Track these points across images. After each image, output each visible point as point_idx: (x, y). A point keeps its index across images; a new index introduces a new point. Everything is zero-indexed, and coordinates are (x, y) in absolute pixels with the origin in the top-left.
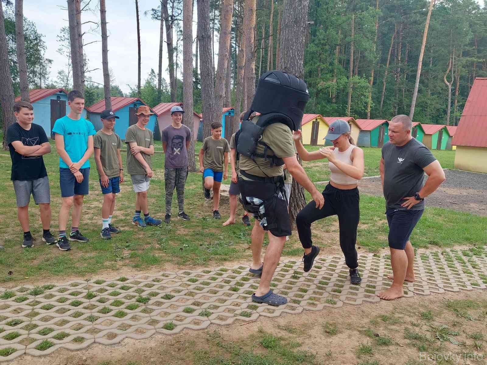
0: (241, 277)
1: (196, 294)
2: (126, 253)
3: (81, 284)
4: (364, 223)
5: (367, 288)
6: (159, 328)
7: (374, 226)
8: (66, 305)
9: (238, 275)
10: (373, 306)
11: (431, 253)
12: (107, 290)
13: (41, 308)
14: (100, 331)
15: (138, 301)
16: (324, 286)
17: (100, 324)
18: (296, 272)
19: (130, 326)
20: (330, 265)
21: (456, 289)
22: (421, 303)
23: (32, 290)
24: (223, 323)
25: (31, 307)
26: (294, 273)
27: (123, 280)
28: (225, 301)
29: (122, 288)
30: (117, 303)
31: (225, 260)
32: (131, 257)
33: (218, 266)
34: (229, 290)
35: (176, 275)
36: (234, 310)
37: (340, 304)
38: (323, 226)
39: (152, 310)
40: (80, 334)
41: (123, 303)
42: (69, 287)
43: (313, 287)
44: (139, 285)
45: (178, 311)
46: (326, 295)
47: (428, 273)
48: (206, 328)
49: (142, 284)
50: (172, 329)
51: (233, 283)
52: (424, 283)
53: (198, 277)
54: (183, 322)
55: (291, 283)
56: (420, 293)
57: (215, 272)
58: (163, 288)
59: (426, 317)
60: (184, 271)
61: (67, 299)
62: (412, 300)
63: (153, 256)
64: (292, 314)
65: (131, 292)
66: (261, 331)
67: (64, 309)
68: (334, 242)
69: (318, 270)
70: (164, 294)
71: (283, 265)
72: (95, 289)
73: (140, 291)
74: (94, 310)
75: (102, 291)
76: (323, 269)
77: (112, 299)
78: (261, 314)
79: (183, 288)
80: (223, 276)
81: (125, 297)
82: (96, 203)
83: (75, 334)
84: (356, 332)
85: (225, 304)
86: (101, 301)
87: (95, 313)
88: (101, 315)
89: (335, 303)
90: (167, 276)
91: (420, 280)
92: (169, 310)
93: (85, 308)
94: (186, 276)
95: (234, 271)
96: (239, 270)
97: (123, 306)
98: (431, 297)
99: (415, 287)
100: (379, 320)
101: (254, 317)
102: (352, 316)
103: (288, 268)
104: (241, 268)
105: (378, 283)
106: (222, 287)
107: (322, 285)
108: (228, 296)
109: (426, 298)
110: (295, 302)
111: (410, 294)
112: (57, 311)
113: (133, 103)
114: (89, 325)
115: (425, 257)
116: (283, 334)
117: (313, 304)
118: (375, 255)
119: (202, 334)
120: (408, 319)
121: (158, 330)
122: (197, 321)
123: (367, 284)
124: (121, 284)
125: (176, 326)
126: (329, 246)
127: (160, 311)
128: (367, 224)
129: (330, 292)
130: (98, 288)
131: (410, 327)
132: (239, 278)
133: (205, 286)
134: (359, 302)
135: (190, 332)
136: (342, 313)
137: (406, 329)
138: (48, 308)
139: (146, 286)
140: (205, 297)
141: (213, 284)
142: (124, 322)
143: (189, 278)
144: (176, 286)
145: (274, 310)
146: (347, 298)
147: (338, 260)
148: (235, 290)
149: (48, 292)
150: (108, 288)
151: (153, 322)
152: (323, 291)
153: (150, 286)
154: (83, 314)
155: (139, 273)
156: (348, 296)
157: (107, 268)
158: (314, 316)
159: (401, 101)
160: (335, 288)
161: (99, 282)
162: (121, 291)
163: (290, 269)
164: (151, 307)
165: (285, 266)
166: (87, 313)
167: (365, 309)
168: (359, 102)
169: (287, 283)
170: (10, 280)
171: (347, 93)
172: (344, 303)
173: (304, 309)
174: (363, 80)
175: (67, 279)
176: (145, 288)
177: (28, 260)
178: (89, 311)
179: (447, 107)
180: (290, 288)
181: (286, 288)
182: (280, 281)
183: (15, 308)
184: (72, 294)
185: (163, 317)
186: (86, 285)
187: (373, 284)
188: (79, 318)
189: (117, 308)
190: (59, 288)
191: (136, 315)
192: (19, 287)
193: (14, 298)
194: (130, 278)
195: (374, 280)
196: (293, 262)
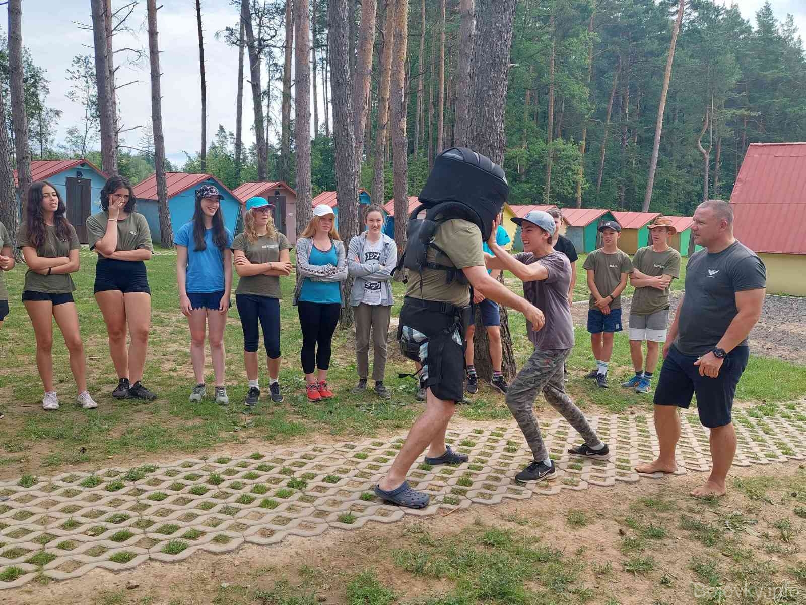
1: (372, 474)
2: (247, 420)
3: (196, 464)
5: (619, 463)
6: (332, 522)
8: (184, 493)
10: (631, 487)
12: (238, 472)
13: (149, 498)
14: (249, 526)
15: (290, 485)
17: (245, 517)
18: (509, 443)
19: (290, 519)
20: (558, 432)
21: (746, 462)
23: (128, 474)
24: (422, 513)
25: (134, 498)
27: (258, 457)
29: (260, 468)
30: (260, 489)
31: (400, 427)
32: (256, 426)
33: (392, 436)
34: (417, 468)
35: (334, 450)
37: (583, 485)
39: (313, 499)
40: (221, 530)
41: (269, 489)
42: (180, 469)
44: (284, 464)
45: (351, 498)
47: (701, 441)
48: (400, 521)
49: (286, 463)
50: (351, 523)
53: (366, 451)
54: (365, 513)
55: (506, 458)
56: (695, 468)
57: (390, 445)
58: (320, 467)
60: (344, 443)
61: (183, 486)
62: (684, 478)
63: (290, 422)
64: (518, 500)
65: (274, 473)
66: (478, 524)
67: (183, 499)
70: (326, 476)
71: (488, 433)
72: (220, 471)
73: (284, 472)
74: (228, 500)
75: (230, 472)
77: (250, 484)
78: (474, 500)
79: (350, 467)
81: (269, 481)
82: (175, 345)
83: (212, 532)
84: (611, 522)
86: (235, 487)
87: (231, 502)
88: (240, 505)
89: (577, 485)
90: (321, 451)
91: (692, 451)
92: (338, 498)
93: (214, 497)
94: (348, 450)
97: (268, 494)
99: (687, 461)
100: (642, 505)
101: (465, 504)
102: (604, 502)
103: (495, 437)
105: (632, 457)
108: (418, 477)
111: (681, 471)
112: (174, 502)
114: (228, 521)
116: (510, 526)
117: (547, 486)
118: (620, 418)
119: (396, 529)
120: (684, 505)
121: (332, 524)
122: (383, 511)
123: (617, 457)
124: (256, 463)
125: (356, 518)
127: (326, 498)
129: (568, 470)
130: (225, 469)
131: (689, 515)
133: (382, 464)
134: (610, 481)
135: (378, 526)
136: (589, 497)
137: (683, 518)
138: (159, 498)
139: (293, 464)
142: (280, 514)
143: (355, 453)
144: (340, 463)
145: (491, 495)
146: (592, 477)
149: (150, 476)
150: (238, 469)
151: (321, 514)
153: (302, 465)
154: (215, 505)
155: (276, 447)
156: (593, 474)
157: (226, 441)
158: (548, 502)
159: (630, 179)
160: (572, 463)
161: (222, 461)
162: (259, 472)
163: (500, 438)
164: (311, 493)
165: (492, 434)
166: (220, 504)
167: (619, 491)
168: (564, 181)
169: (500, 458)
170: (86, 460)
171: (545, 166)
172: (589, 484)
173: (534, 493)
174: (570, 145)
175: (172, 457)
176: (293, 468)
177: (102, 431)
178: (222, 501)
179: (703, 188)
180: (506, 465)
181: (500, 464)
182: (490, 455)
183: (110, 499)
184: (188, 478)
185: (332, 506)
186: (204, 465)
187: (626, 458)
188: (211, 511)
189: (260, 495)
190: (165, 470)
191: (293, 505)
192: (104, 470)
193: (103, 485)
194: (265, 454)
195: (626, 452)
196: (502, 429)
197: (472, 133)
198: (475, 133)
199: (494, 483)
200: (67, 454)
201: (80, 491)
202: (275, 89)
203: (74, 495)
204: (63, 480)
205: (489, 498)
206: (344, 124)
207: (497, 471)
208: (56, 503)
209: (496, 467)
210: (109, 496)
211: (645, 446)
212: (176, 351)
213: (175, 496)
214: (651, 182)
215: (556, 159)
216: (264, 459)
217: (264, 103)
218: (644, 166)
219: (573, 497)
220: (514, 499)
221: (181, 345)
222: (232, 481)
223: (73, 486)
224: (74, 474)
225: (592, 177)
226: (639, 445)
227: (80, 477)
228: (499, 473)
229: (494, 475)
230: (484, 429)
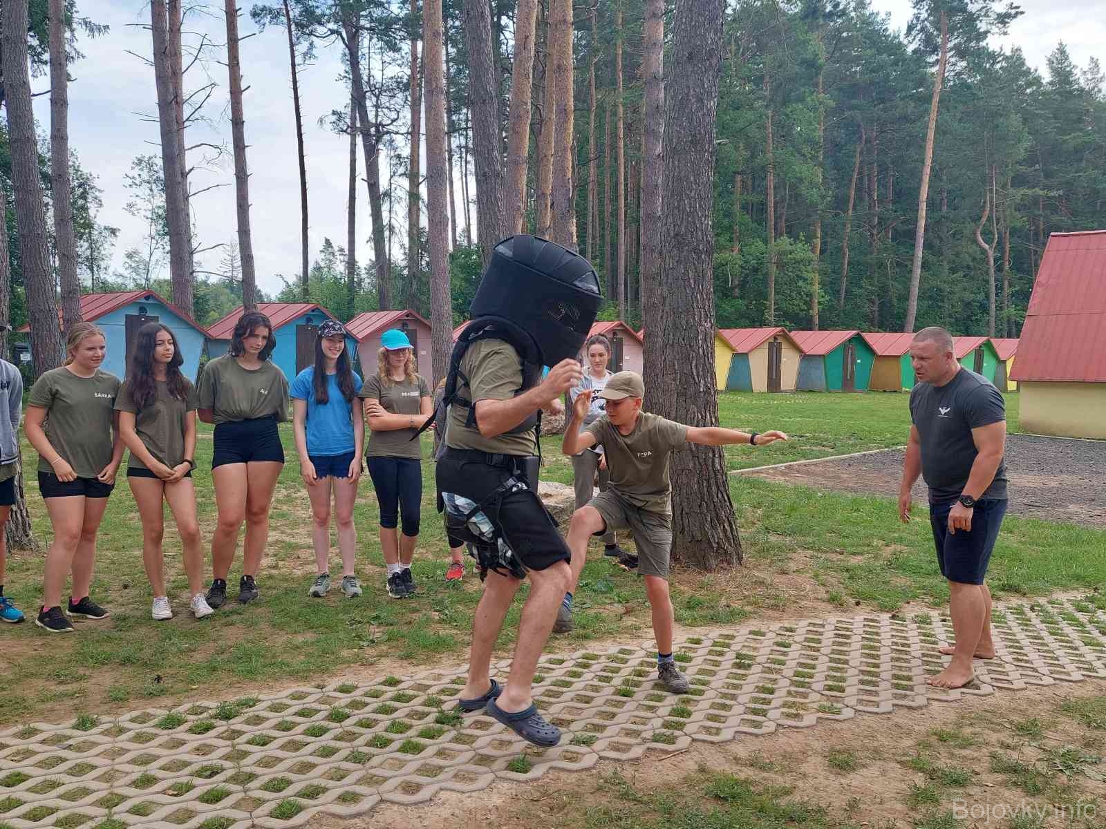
0: (629, 670)
1: (551, 704)
2: (376, 632)
3: (309, 694)
4: (854, 554)
5: (895, 681)
6: (499, 770)
7: (876, 557)
8: (296, 734)
9: (622, 666)
10: (917, 714)
11: (1009, 608)
12: (367, 704)
13: (248, 743)
14: (384, 779)
15: (438, 721)
16: (807, 680)
17: (380, 766)
18: (739, 656)
19: (442, 768)
20: (807, 640)
21: (1076, 676)
22: (1013, 705)
23: (219, 710)
24: (624, 756)
25: (229, 742)
26: (737, 658)
27: (393, 682)
28: (614, 715)
29: (398, 698)
30: (399, 728)
31: (586, 637)
32: (389, 640)
33: (575, 650)
34: (613, 694)
36: (637, 734)
37: (848, 713)
38: (772, 562)
39: (471, 739)
41: (410, 727)
42: (288, 702)
43: (783, 683)
44: (429, 691)
46: (814, 697)
48: (594, 768)
49: (433, 690)
50: (526, 772)
51: (617, 681)
52: (1008, 668)
54: (545, 758)
55: (736, 676)
56: (1006, 686)
57: (573, 662)
59: (1029, 730)
61: (294, 725)
62: (990, 700)
63: (435, 634)
64: (757, 736)
65: (416, 705)
66: (702, 770)
67: (293, 742)
68: (802, 593)
69: (785, 649)
71: (709, 643)
72: (343, 702)
73: (430, 703)
74: (356, 743)
75: (356, 705)
76: (794, 647)
77: (385, 720)
78: (696, 736)
80: (594, 668)
81: (410, 716)
83: (337, 788)
84: (893, 765)
85: (616, 720)
86: (367, 724)
87: (360, 745)
88: (372, 750)
89: (839, 712)
91: (999, 662)
92: (507, 737)
93: (337, 738)
95: (613, 659)
96: (622, 656)
97: (410, 733)
98: (1028, 693)
99: (992, 676)
100: (933, 739)
101: (683, 742)
102: (878, 737)
103: (719, 649)
104: (622, 651)
105: (915, 671)
106: (596, 689)
107: (802, 679)
108: (615, 706)
109: (1020, 694)
110: (755, 712)
111: (986, 689)
112: (282, 747)
113: (304, 314)
114: (357, 771)
115: (998, 617)
116: (748, 773)
117: (797, 716)
118: (893, 617)
119: (589, 779)
120: (994, 737)
121: (498, 774)
122: (569, 755)
123: (892, 672)
124: (391, 691)
125: (533, 765)
126: (794, 602)
127: (488, 739)
128: (861, 554)
129: (824, 692)
130: (349, 700)
131: (1001, 751)
132: (626, 671)
133: (564, 689)
134: (886, 707)
135: (563, 775)
136: (857, 730)
137: (993, 756)
138: (262, 742)
139: (442, 691)
140: (571, 709)
141: (578, 684)
142: (427, 761)
145: (718, 729)
146: (860, 701)
147: (821, 630)
148: (627, 694)
149: (250, 712)
150: (368, 700)
151: (484, 760)
152: (809, 690)
153: (453, 692)
154: (338, 750)
155: (417, 669)
156: (860, 697)
157: (349, 662)
158: (800, 737)
159: (884, 289)
160: (830, 683)
161: (345, 690)
162: (397, 704)
163: (725, 649)
164: (469, 731)
165: (715, 644)
166: (345, 749)
167: (900, 721)
168: (794, 294)
169: (728, 678)
170: (162, 692)
171: (766, 275)
172: (856, 711)
173: (778, 725)
174: (800, 245)
175: (278, 685)
176: (443, 698)
177: (182, 652)
178: (348, 744)
179: (987, 297)
180: (736, 687)
181: (728, 686)
182: (713, 673)
183: (196, 744)
184: (301, 714)
185: (500, 749)
186: (321, 695)
187: (905, 674)
188: (333, 758)
189: (400, 736)
190: (269, 703)
191: (444, 749)
192: (187, 706)
193: (186, 726)
194: (403, 678)
195: (904, 665)
196: (727, 636)
197: (669, 234)
198: (672, 234)
199: (722, 713)
200: (136, 685)
201: (156, 735)
202: (398, 188)
203: (150, 740)
204: (133, 720)
205: (717, 734)
206: (494, 229)
207: (724, 696)
208: (124, 751)
209: (723, 690)
210: (195, 740)
211: (932, 656)
212: (277, 542)
213: (283, 738)
214: (915, 291)
215: (781, 265)
216: (400, 686)
217: (385, 208)
218: (904, 267)
219: (833, 730)
220: (751, 734)
221: (283, 532)
222: (361, 716)
223: (147, 728)
224: (147, 711)
225: (831, 286)
226: (924, 655)
227: (154, 716)
228: (727, 698)
229: (720, 701)
230: (703, 638)
